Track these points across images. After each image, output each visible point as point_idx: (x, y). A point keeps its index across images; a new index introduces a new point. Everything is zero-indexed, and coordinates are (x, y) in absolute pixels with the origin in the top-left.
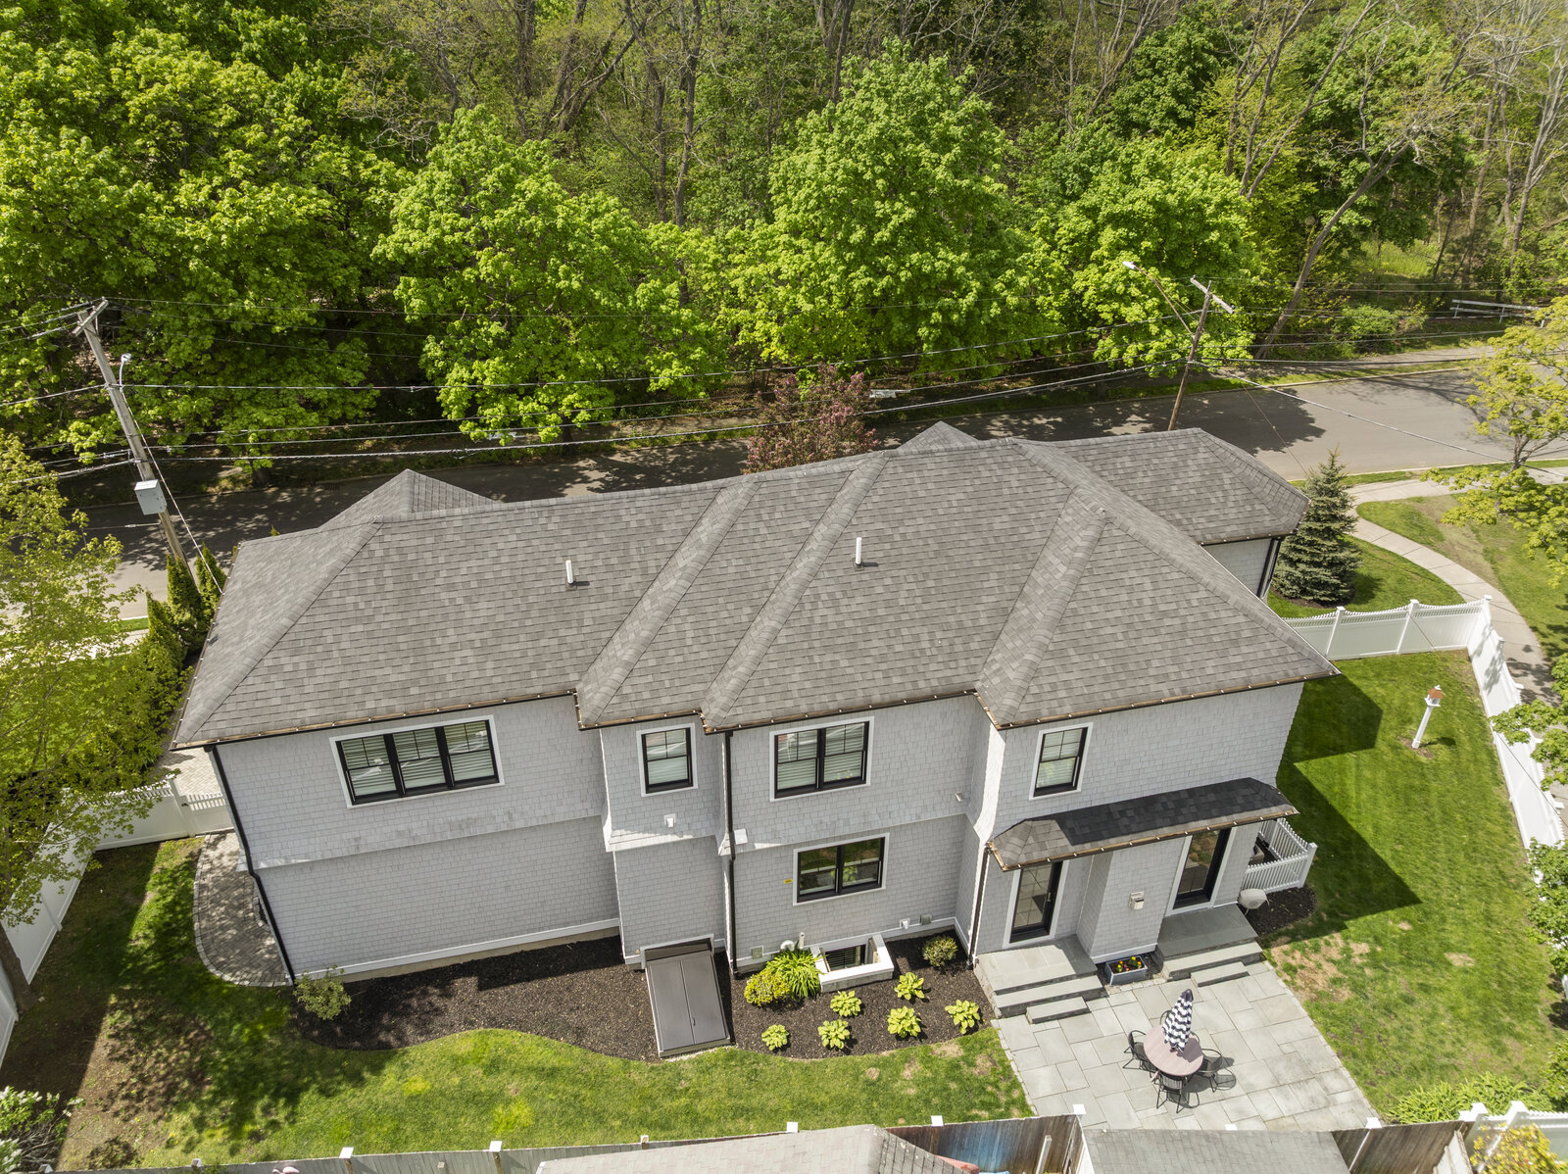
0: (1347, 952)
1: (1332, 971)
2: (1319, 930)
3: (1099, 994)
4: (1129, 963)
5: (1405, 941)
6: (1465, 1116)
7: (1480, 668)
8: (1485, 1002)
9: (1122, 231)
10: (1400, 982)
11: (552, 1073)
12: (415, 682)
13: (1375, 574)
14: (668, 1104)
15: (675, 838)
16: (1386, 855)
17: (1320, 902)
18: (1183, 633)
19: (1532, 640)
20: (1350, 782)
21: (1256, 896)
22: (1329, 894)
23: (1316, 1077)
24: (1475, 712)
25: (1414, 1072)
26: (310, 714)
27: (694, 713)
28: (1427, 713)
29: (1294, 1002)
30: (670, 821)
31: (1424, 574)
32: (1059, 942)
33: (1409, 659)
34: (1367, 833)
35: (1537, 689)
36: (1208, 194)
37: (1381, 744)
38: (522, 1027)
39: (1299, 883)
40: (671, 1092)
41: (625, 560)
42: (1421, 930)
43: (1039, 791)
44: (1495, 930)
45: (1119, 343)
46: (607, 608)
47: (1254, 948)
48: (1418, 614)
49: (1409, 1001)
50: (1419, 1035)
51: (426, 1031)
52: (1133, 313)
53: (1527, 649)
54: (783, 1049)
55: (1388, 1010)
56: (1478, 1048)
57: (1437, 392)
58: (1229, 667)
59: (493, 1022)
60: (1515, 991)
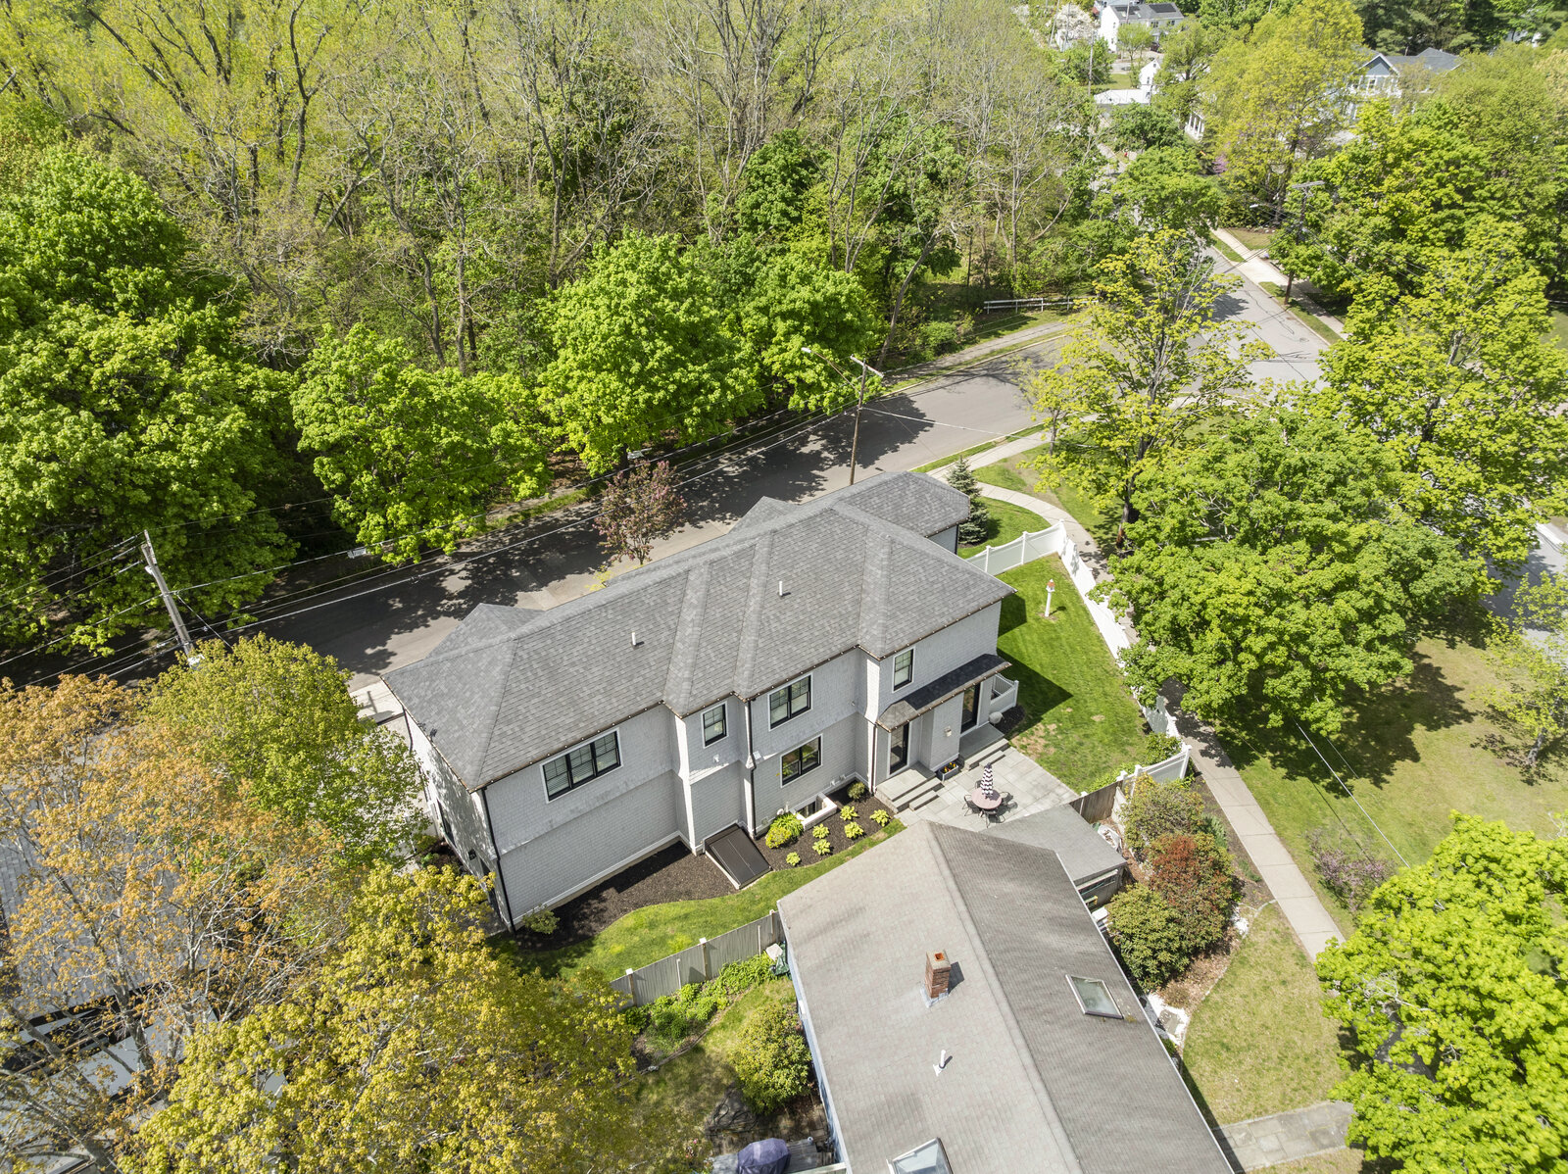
0: (1046, 730)
1: (1042, 742)
2: (1031, 724)
3: (940, 786)
4: (949, 767)
5: (1071, 717)
6: (1119, 779)
7: (1067, 561)
8: (1114, 733)
9: (789, 322)
10: (1075, 737)
11: (686, 916)
12: (580, 720)
13: (996, 517)
14: (755, 908)
15: (719, 768)
16: (1050, 677)
17: (1027, 711)
18: (944, 590)
19: (1088, 537)
20: (1021, 645)
21: (997, 715)
22: (1030, 705)
23: (1052, 791)
24: (1072, 590)
25: (1093, 774)
26: (534, 753)
27: (730, 695)
28: (1049, 596)
29: (1031, 761)
30: (717, 759)
31: (1022, 510)
32: (912, 767)
33: (1030, 565)
34: (1038, 669)
35: (1097, 566)
36: (839, 288)
37: (1030, 620)
38: (655, 902)
39: (1014, 704)
40: (753, 902)
41: (656, 624)
42: (1077, 709)
43: (896, 688)
44: (1110, 699)
45: (804, 397)
46: (660, 653)
47: (1004, 742)
48: (1029, 539)
49: (1081, 744)
50: (1090, 758)
51: (604, 923)
52: (809, 376)
53: (1087, 543)
54: (799, 864)
55: (1073, 751)
56: (1116, 755)
57: (993, 376)
58: (969, 602)
59: (637, 906)
60: (1126, 725)
